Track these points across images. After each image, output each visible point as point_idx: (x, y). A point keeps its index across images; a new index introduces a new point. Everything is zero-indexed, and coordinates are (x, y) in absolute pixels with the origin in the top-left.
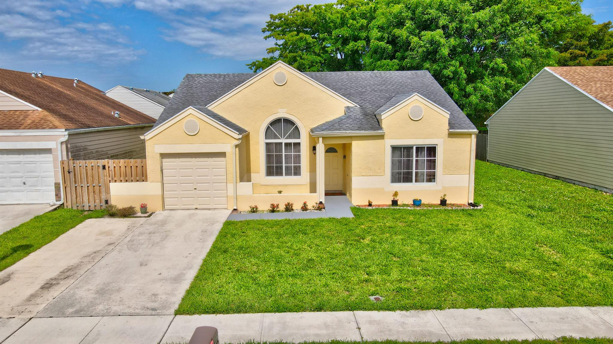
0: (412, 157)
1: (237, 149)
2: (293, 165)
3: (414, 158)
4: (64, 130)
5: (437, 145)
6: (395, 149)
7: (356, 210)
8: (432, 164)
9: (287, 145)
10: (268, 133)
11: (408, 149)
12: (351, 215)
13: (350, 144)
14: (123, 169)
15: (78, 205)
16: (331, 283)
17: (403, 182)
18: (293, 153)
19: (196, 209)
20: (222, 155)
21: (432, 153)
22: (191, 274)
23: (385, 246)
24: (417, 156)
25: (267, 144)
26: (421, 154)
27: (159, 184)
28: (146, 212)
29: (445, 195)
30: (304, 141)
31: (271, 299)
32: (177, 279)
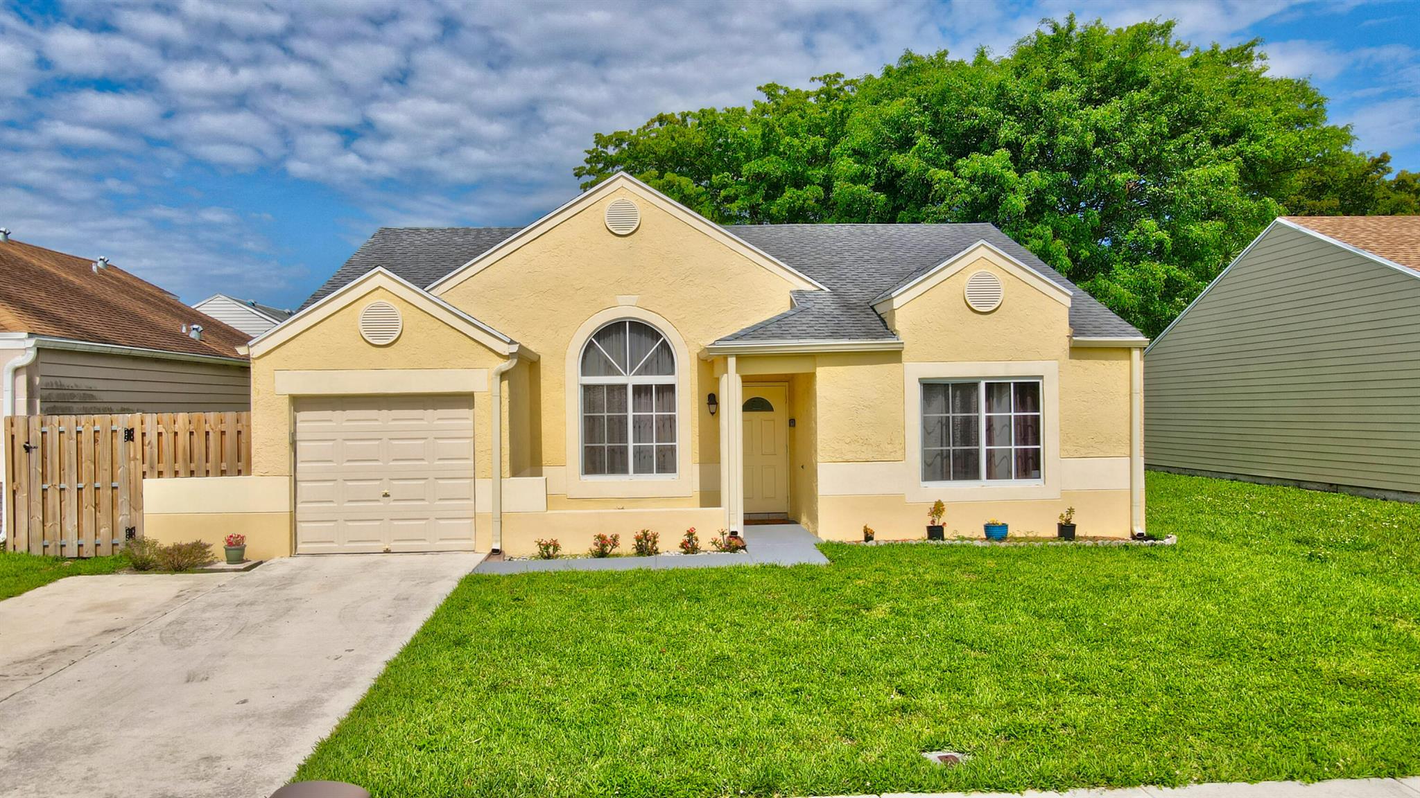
0: (977, 410)
1: (506, 383)
2: (655, 444)
3: (983, 415)
4: (25, 335)
5: (1042, 377)
6: (930, 388)
7: (833, 550)
8: (1030, 430)
9: (640, 390)
10: (591, 359)
11: (965, 389)
12: (821, 560)
13: (811, 377)
14: (183, 439)
15: (46, 542)
17: (954, 479)
18: (654, 414)
19: (387, 551)
20: (464, 400)
21: (1029, 399)
22: (344, 701)
23: (936, 623)
24: (989, 409)
25: (587, 389)
26: (999, 401)
27: (284, 483)
28: (241, 561)
29: (1071, 511)
30: (685, 379)
31: (601, 761)
32: (296, 715)
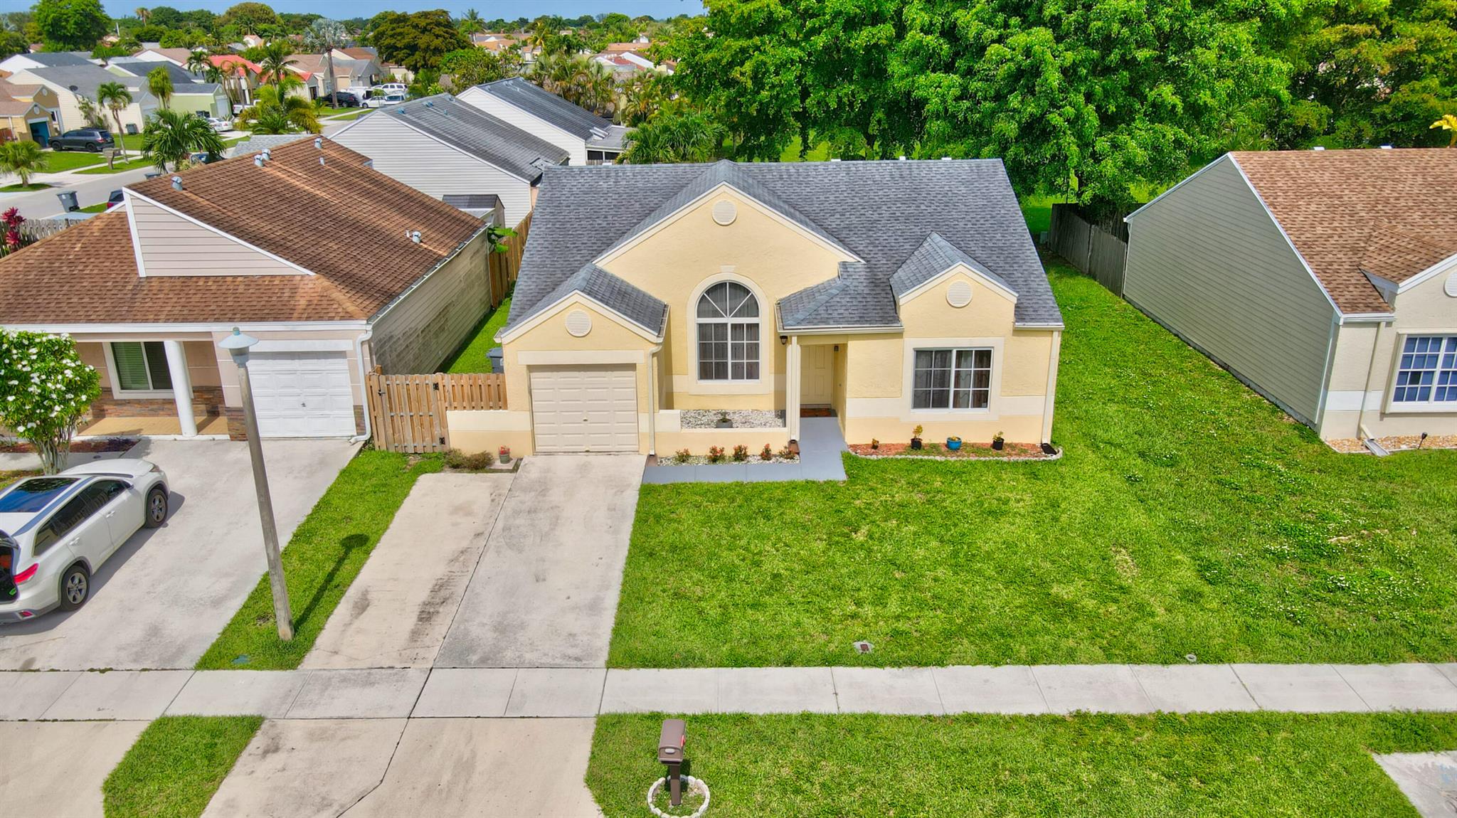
0: (950, 367)
2: (745, 361)
3: (953, 369)
4: (365, 322)
5: (993, 347)
6: (920, 353)
7: (852, 461)
8: (983, 378)
9: (734, 326)
10: (704, 307)
11: (943, 354)
12: (840, 475)
13: (845, 346)
14: (467, 389)
15: (396, 445)
16: (805, 620)
17: (933, 407)
18: (745, 342)
19: (587, 451)
20: (631, 367)
21: (985, 358)
22: (612, 598)
23: (888, 548)
24: (958, 365)
25: (701, 326)
26: (966, 360)
27: (528, 414)
28: (508, 461)
29: (1001, 433)
30: (766, 321)
31: (726, 646)
32: (594, 607)
